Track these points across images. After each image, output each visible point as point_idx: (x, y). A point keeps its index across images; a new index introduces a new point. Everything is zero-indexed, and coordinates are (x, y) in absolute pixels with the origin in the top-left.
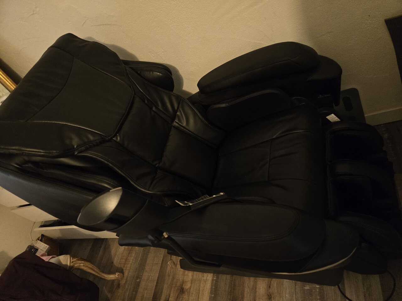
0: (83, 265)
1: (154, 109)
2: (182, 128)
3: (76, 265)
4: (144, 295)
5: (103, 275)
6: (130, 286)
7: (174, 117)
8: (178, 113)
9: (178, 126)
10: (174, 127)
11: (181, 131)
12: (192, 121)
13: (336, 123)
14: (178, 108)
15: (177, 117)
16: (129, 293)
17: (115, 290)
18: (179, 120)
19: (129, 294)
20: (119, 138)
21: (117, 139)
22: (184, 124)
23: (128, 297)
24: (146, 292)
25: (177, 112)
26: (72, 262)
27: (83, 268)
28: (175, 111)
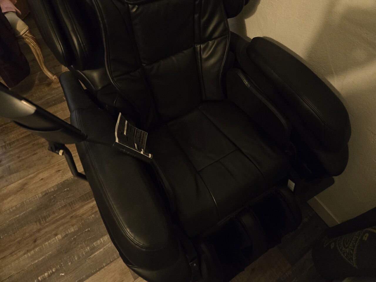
0: (33, 45)
1: (196, 16)
2: (199, 57)
3: (27, 40)
4: (58, 112)
5: (44, 66)
6: (55, 95)
7: (205, 40)
8: (210, 42)
9: (199, 52)
10: (195, 49)
11: (195, 57)
12: (212, 61)
14: (215, 38)
15: (206, 44)
16: (51, 98)
17: (44, 84)
18: (205, 49)
19: (49, 98)
20: (134, 10)
21: (133, 8)
22: (205, 56)
23: (47, 99)
24: (61, 112)
25: (211, 40)
26: (26, 35)
27: (31, 47)
28: (210, 38)
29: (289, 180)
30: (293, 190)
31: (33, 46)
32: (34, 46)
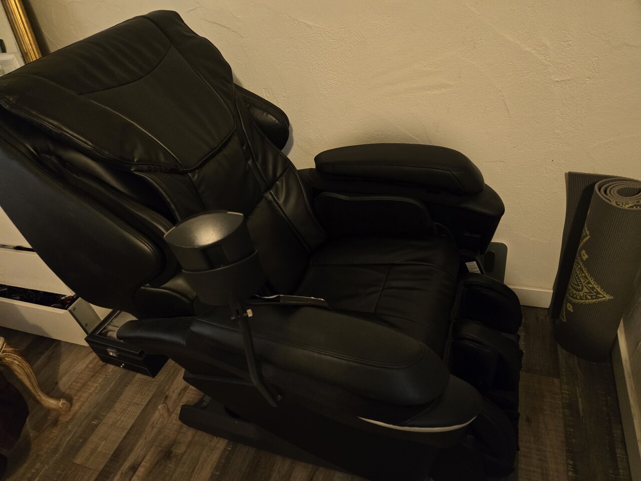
0: (17, 363)
1: (250, 162)
2: (276, 205)
3: (7, 359)
4: (98, 448)
5: (40, 393)
6: (76, 428)
7: (271, 185)
8: (278, 183)
9: (272, 199)
10: (266, 198)
11: (273, 209)
12: (292, 201)
13: (474, 275)
14: (281, 176)
15: (274, 187)
16: (72, 438)
17: (47, 427)
18: (277, 193)
19: (70, 440)
20: (196, 177)
21: (194, 176)
22: (281, 202)
23: (67, 444)
24: (103, 444)
25: (277, 181)
27: (16, 368)
28: (275, 179)
29: (466, 263)
30: (479, 272)
31: (18, 365)
32: (20, 364)
